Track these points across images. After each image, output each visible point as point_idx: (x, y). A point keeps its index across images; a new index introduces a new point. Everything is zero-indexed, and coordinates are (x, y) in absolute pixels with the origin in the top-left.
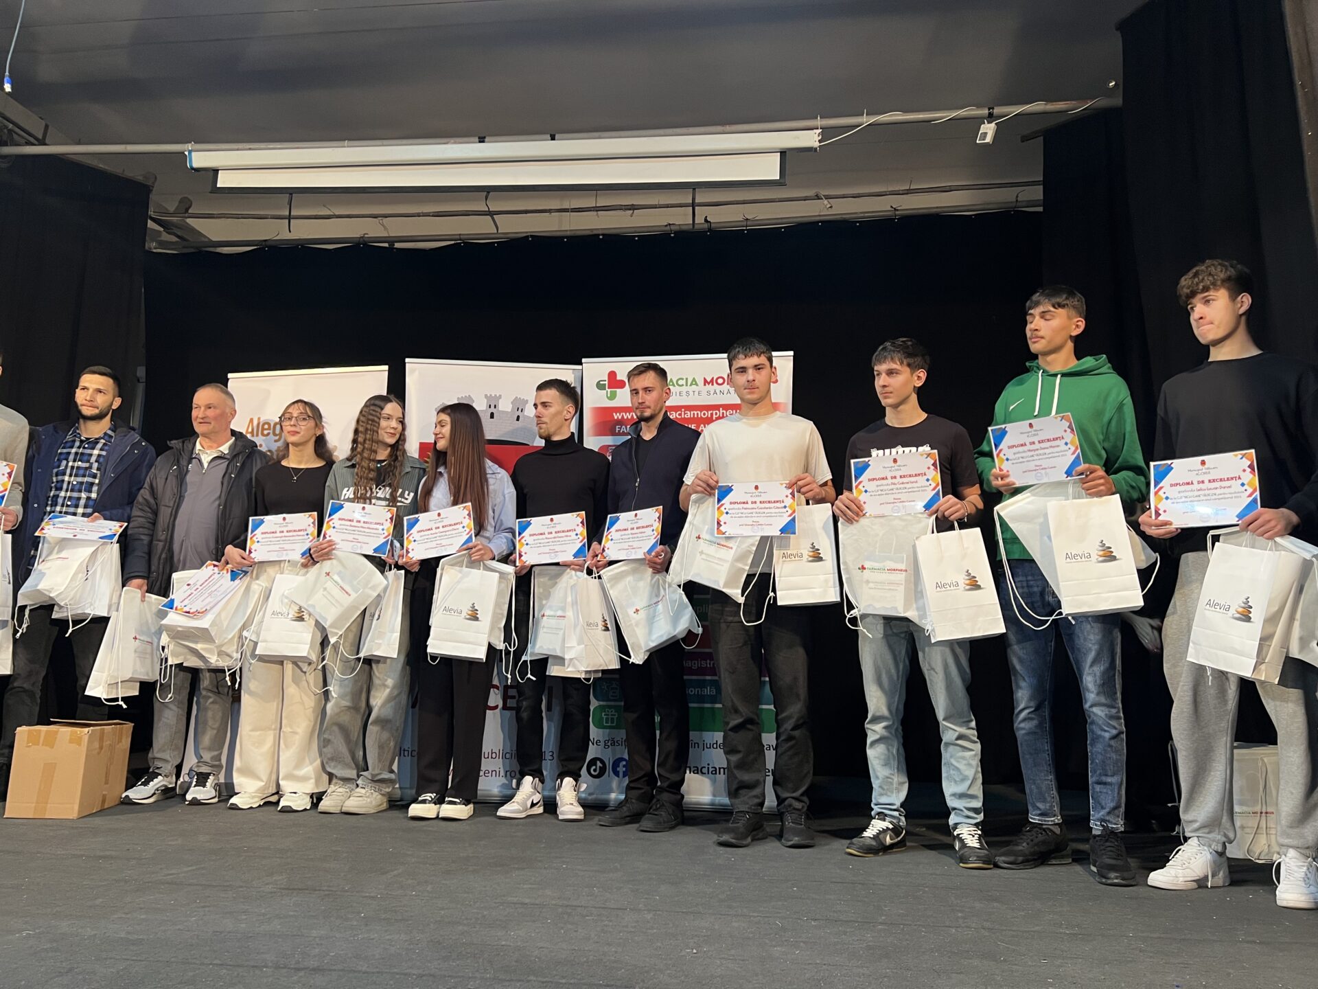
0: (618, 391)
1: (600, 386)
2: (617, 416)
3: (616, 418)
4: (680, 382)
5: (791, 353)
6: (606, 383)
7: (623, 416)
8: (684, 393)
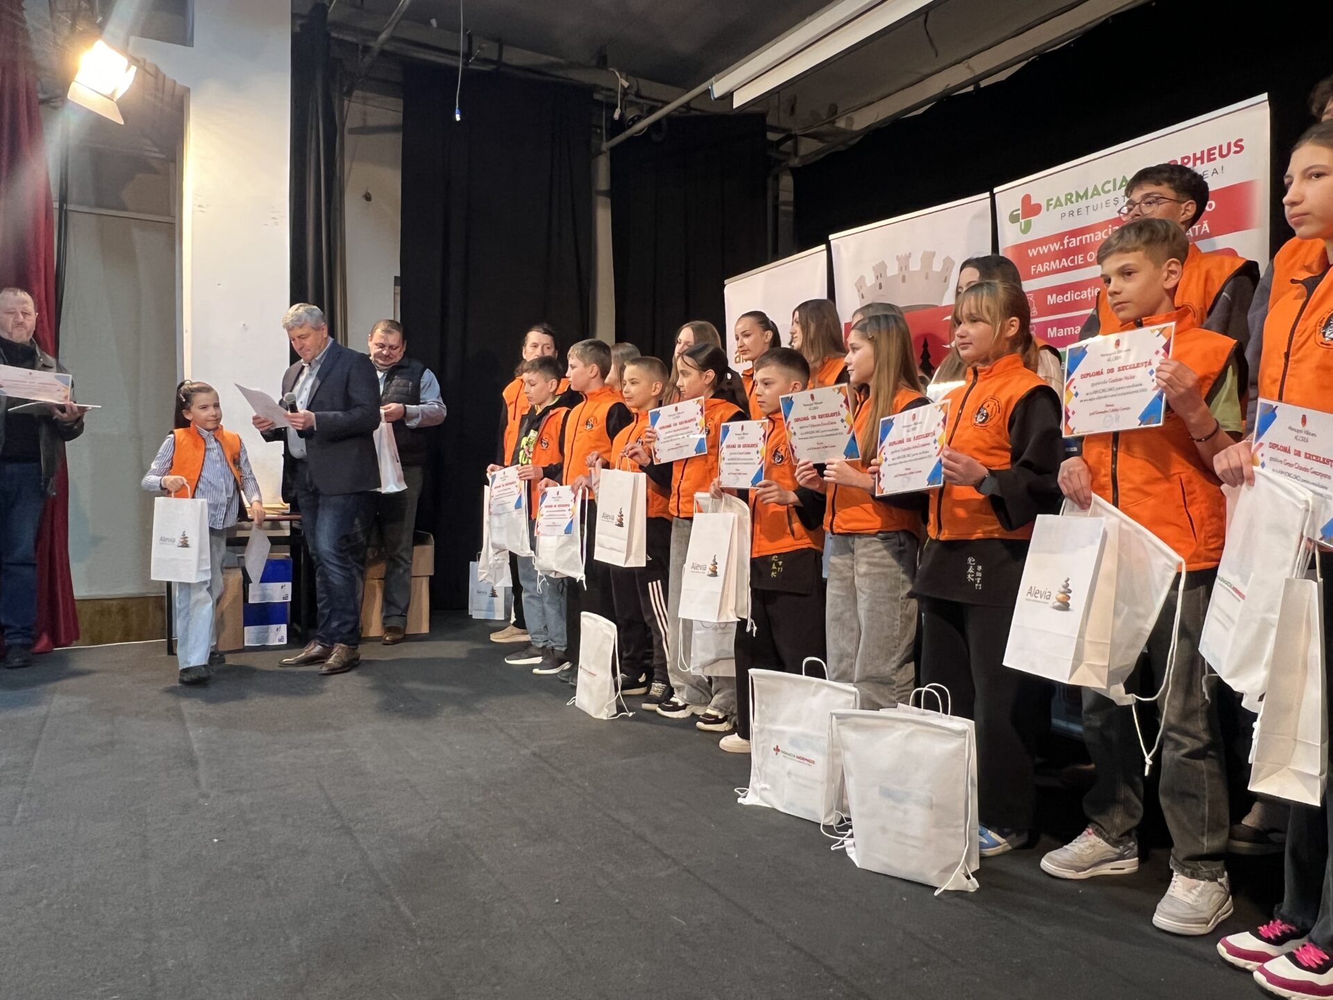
0: (1032, 219)
1: (1014, 219)
2: (1032, 252)
3: (1031, 255)
4: (1107, 187)
5: (1265, 96)
6: (1020, 212)
7: (1039, 251)
8: (1112, 202)
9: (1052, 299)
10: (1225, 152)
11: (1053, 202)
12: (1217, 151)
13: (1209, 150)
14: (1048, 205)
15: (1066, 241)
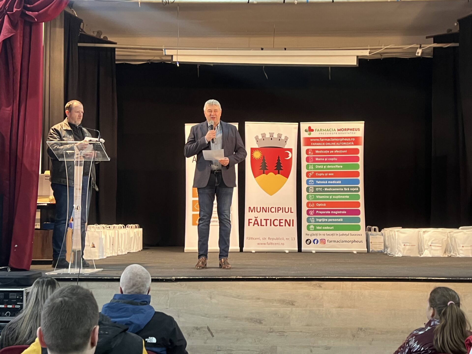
0: (312, 132)
1: (306, 131)
3: (311, 140)
4: (330, 130)
5: (364, 122)
6: (308, 130)
7: (313, 140)
8: (332, 133)
9: (317, 152)
10: (356, 130)
11: (317, 130)
12: (355, 129)
13: (353, 129)
14: (316, 130)
15: (320, 139)
